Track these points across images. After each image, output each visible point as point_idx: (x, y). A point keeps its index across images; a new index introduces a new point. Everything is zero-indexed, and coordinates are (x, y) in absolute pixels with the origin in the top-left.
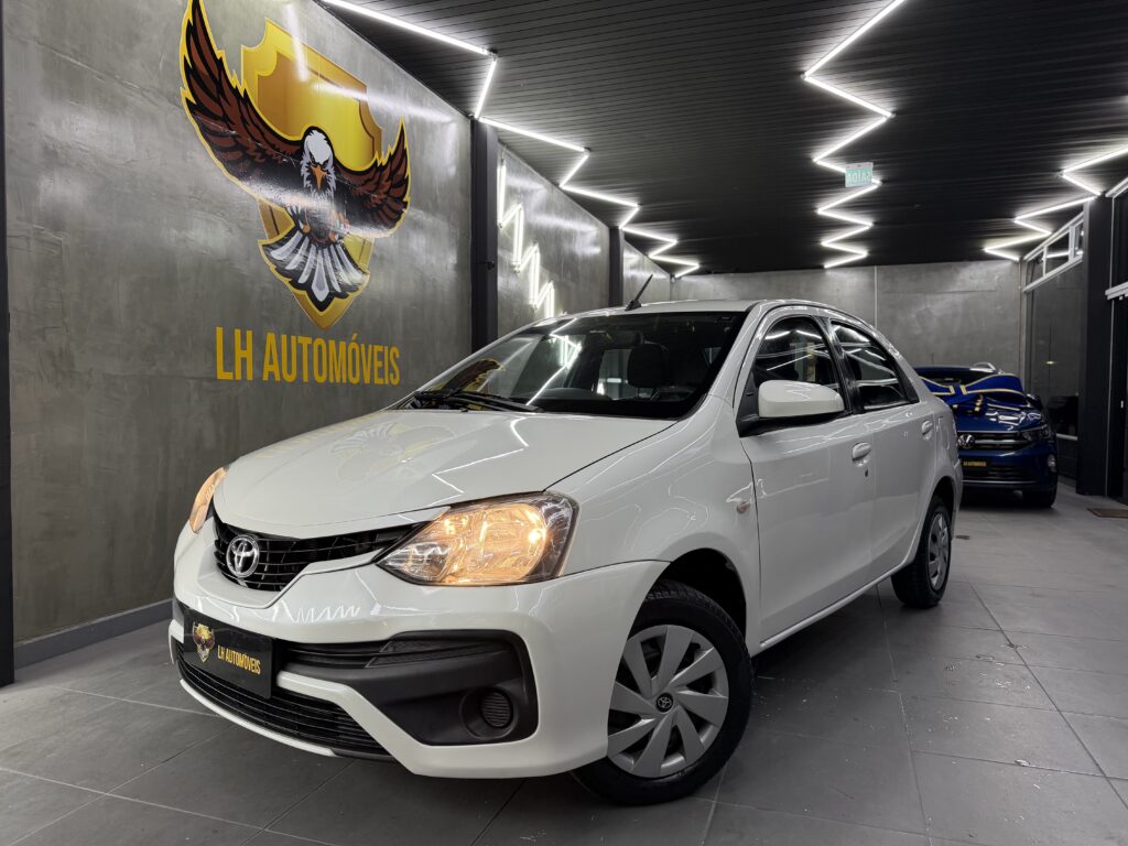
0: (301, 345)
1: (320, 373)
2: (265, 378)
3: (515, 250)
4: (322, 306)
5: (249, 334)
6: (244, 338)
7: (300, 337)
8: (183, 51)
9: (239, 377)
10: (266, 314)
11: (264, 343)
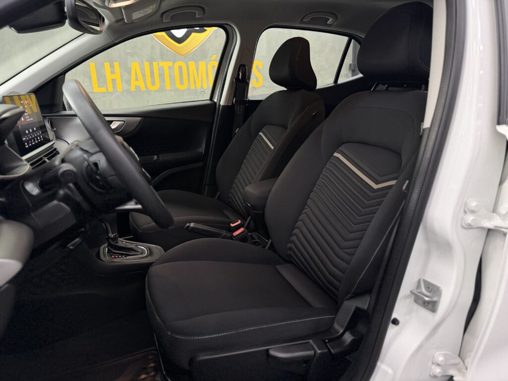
0: (163, 67)
1: (182, 82)
2: (133, 89)
4: (180, 41)
5: (116, 64)
6: (112, 66)
7: (161, 64)
9: (111, 89)
10: (129, 51)
11: (131, 68)
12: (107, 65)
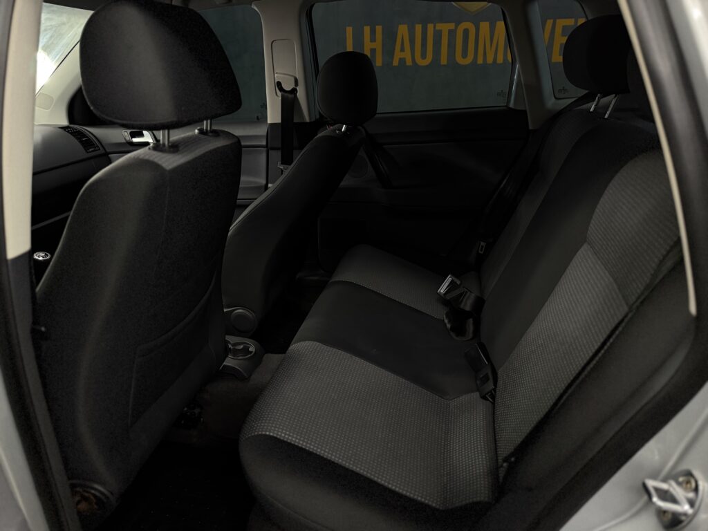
0: (441, 30)
1: (465, 55)
2: (396, 63)
5: (379, 29)
6: (373, 32)
7: (437, 25)
10: (398, 9)
11: (395, 33)
12: (367, 29)
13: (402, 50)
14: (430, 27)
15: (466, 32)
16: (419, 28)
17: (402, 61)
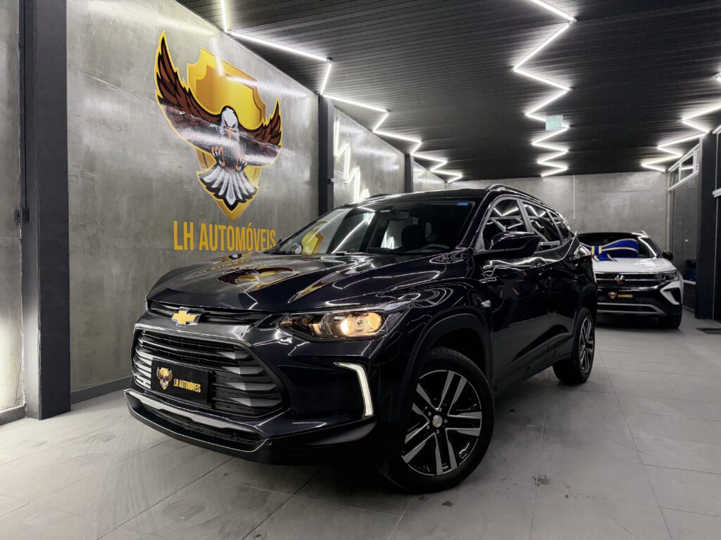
0: (220, 230)
1: (231, 246)
2: (201, 249)
3: (345, 170)
4: (232, 207)
5: (192, 224)
6: (189, 227)
7: (220, 227)
8: (156, 70)
9: (186, 249)
10: (201, 213)
11: (200, 229)
12: (185, 224)
13: (204, 240)
14: (216, 226)
15: (231, 231)
16: (211, 226)
17: (204, 247)
